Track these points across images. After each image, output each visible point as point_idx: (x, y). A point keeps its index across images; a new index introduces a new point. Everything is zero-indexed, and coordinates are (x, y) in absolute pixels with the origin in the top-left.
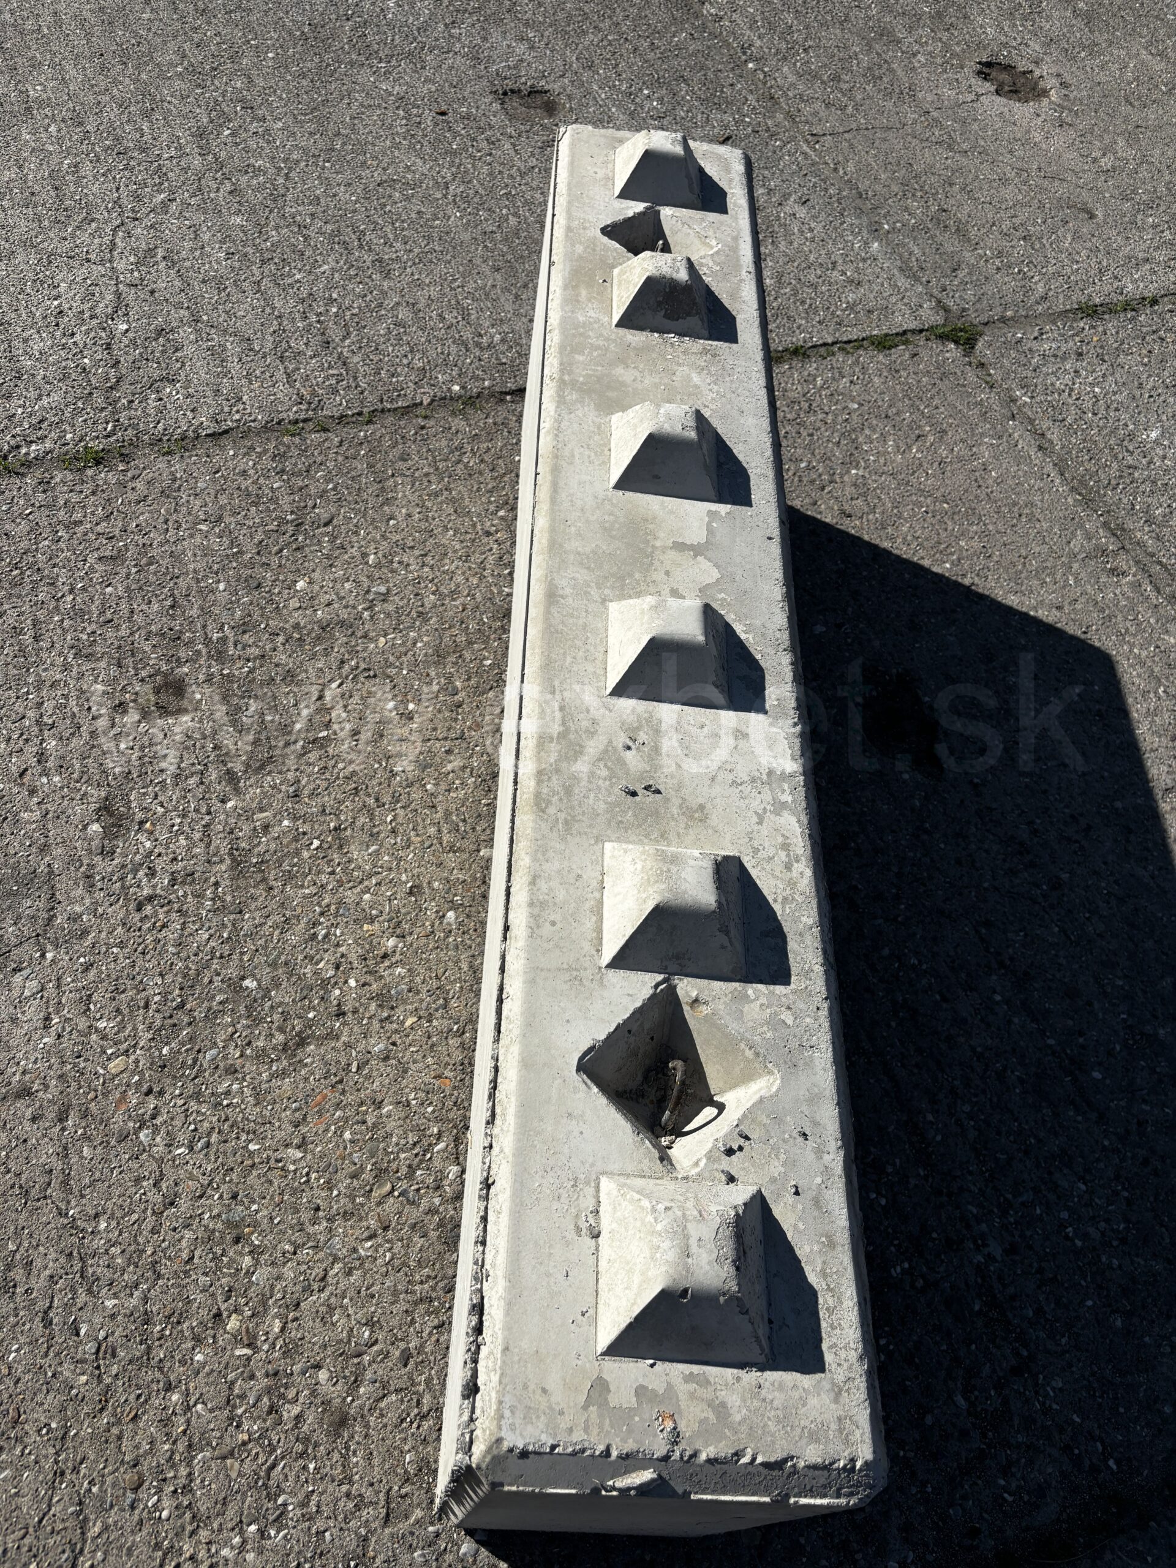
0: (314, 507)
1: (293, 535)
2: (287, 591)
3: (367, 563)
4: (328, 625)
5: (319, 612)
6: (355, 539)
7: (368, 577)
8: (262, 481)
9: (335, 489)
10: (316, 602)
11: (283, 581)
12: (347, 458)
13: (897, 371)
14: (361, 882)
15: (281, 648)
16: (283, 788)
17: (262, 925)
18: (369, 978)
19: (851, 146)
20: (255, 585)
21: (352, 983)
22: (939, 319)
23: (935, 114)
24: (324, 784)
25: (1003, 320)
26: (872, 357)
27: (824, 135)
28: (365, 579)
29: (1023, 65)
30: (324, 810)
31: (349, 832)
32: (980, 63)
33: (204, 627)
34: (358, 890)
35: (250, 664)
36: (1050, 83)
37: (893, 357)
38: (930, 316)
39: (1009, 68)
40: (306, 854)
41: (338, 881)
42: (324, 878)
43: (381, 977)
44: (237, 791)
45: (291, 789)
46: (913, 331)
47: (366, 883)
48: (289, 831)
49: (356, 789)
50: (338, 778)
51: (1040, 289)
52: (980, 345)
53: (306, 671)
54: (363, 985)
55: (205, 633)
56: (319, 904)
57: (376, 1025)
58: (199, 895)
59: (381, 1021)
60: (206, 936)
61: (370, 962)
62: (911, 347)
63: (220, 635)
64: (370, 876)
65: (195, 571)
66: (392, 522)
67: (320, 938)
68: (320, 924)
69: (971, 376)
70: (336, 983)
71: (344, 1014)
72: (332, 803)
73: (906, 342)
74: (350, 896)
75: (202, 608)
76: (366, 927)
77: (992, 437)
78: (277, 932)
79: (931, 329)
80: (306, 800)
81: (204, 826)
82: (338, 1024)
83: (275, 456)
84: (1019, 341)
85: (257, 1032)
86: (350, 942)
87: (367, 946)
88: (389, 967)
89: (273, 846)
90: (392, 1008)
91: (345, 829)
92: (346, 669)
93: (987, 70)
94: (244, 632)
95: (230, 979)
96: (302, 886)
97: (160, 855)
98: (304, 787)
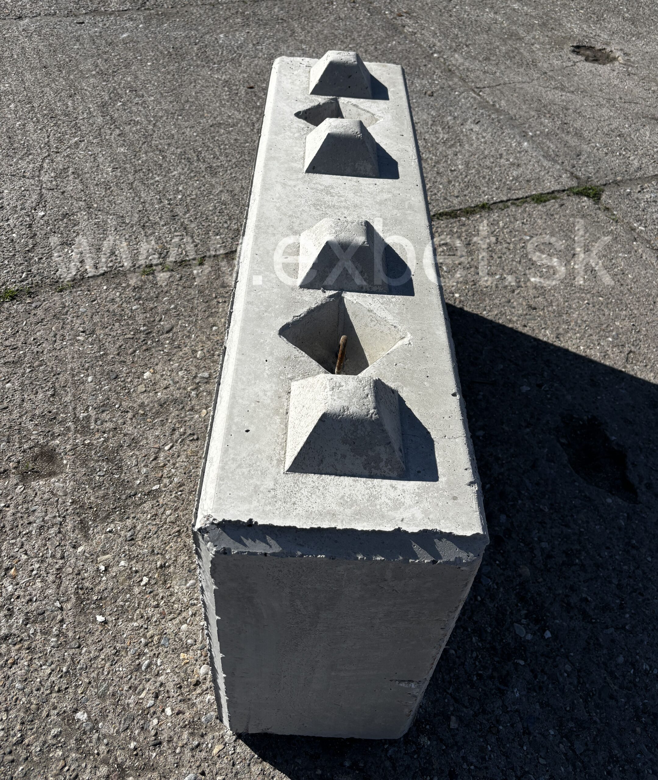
0: (160, 321)
1: (144, 340)
2: (136, 380)
3: (195, 357)
4: (165, 403)
5: (159, 394)
6: (187, 341)
7: (196, 366)
8: (124, 305)
9: (175, 308)
10: (158, 386)
11: (135, 373)
12: (184, 287)
13: (552, 215)
14: (179, 614)
15: (129, 422)
16: (122, 533)
17: (96, 658)
18: (183, 706)
19: (502, 93)
20: (114, 377)
21: (168, 711)
22: (574, 183)
23: (551, 74)
24: (154, 529)
25: (617, 183)
26: (534, 207)
27: (484, 87)
28: (194, 368)
29: (598, 46)
30: (153, 551)
31: (172, 569)
32: (573, 46)
33: (75, 409)
34: (177, 621)
35: (105, 435)
36: (617, 54)
37: (548, 207)
38: (566, 181)
39: (591, 48)
40: (136, 590)
41: (161, 614)
42: (150, 611)
43: (194, 704)
44: (87, 537)
45: (129, 534)
46: (558, 191)
47: (184, 614)
48: (124, 570)
49: (179, 531)
50: (165, 523)
51: (636, 164)
52: (603, 197)
53: (147, 439)
54: (178, 714)
55: (75, 414)
56: (144, 636)
57: (188, 754)
58: (46, 633)
59: (192, 749)
60: (49, 671)
61: (185, 690)
62: (559, 200)
63: (85, 414)
64: (187, 608)
65: (72, 369)
66: (214, 328)
67: (143, 668)
68: (145, 654)
69: (602, 215)
70: (154, 713)
71: (160, 743)
72: (159, 544)
73: (554, 198)
74: (170, 627)
75: (74, 395)
76: (182, 656)
77: (624, 253)
78: (108, 665)
79: (570, 189)
80: (140, 543)
81: (58, 569)
82: (154, 754)
83: (135, 288)
84: (629, 194)
85: (84, 765)
86: (169, 671)
87: (182, 674)
88: (200, 694)
89: (110, 584)
90: (202, 736)
91: (169, 566)
92: (177, 434)
93: (577, 49)
94: (103, 412)
95: (65, 712)
96: (132, 620)
97: (18, 597)
98: (139, 531)
